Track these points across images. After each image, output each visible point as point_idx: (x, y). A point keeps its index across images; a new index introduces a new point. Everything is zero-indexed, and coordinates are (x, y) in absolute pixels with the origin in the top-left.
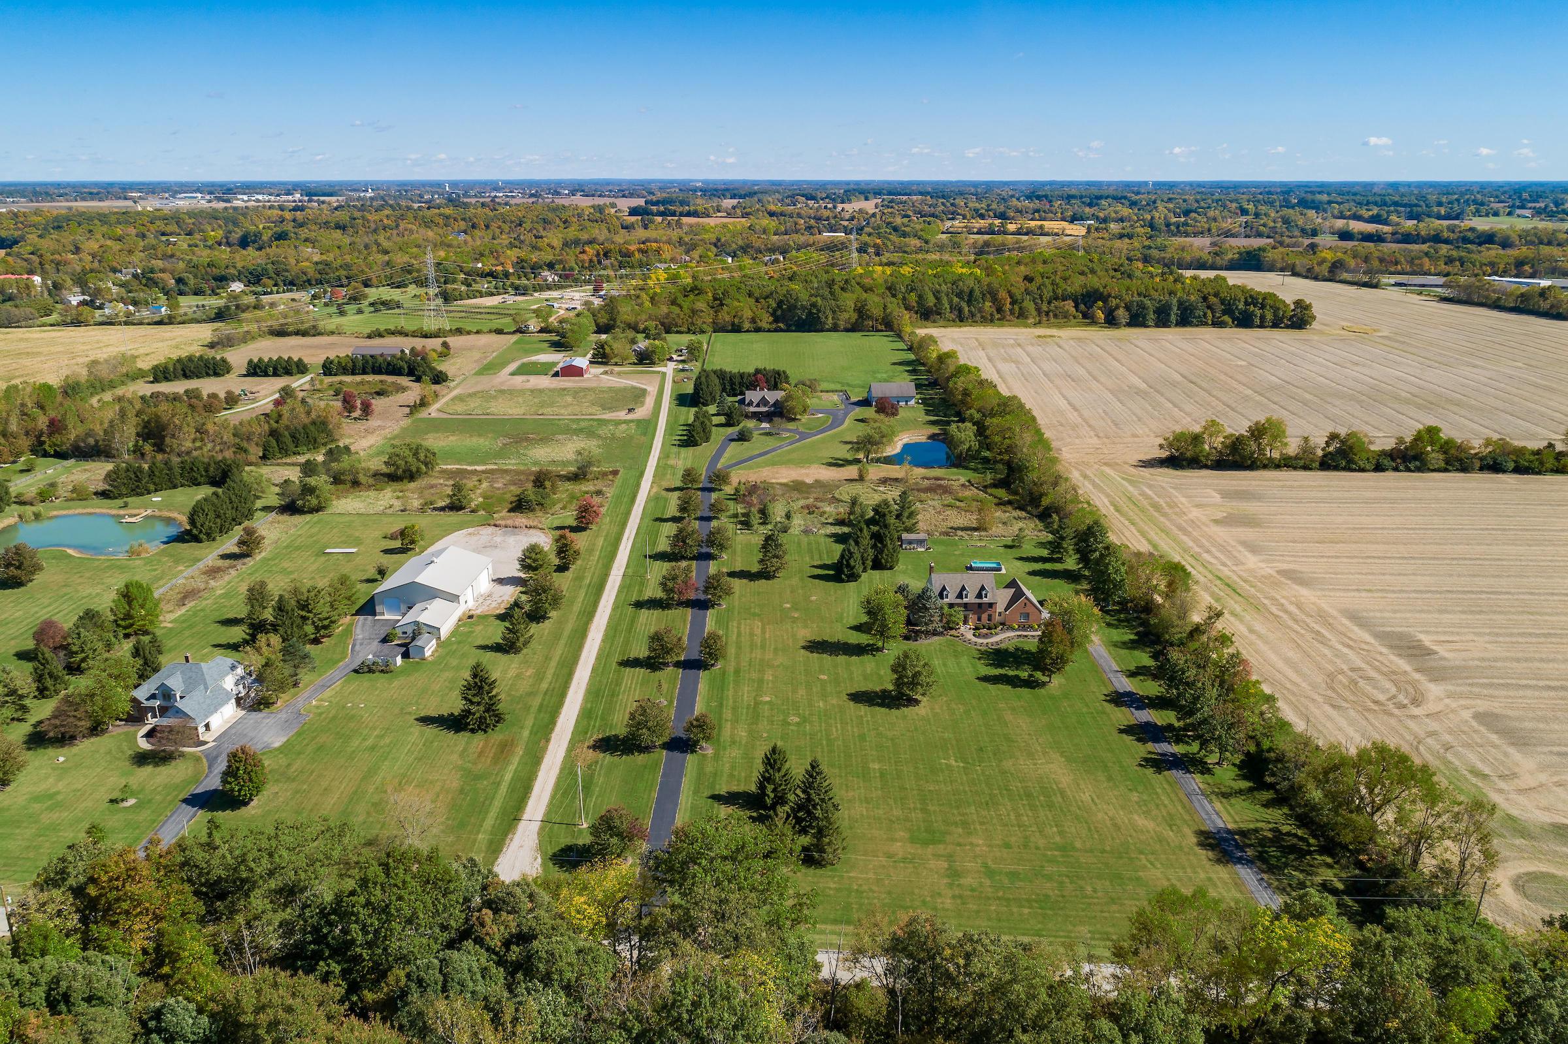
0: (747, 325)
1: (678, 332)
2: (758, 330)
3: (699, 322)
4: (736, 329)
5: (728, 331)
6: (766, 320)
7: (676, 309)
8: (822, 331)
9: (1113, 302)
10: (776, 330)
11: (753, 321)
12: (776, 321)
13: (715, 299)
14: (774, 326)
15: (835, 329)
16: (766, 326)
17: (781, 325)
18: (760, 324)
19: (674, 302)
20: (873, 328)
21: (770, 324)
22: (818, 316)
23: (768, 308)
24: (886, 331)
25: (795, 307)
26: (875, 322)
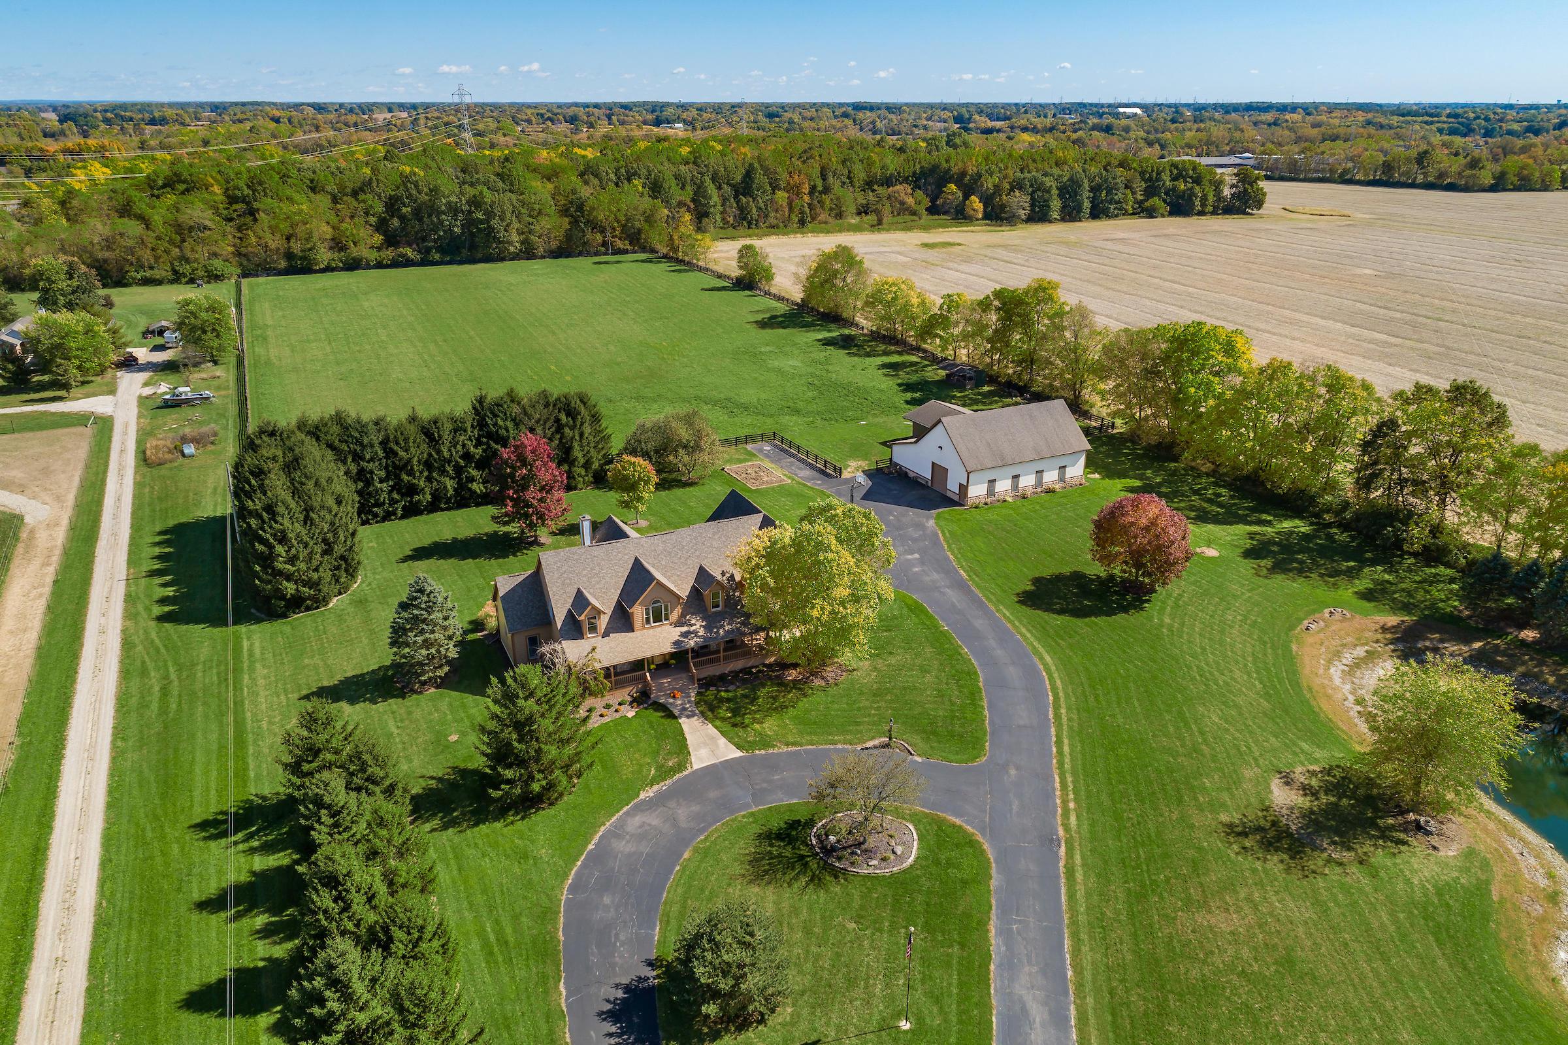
0: (324, 256)
1: (147, 282)
2: (353, 265)
3: (202, 254)
4: (299, 266)
5: (280, 273)
6: (367, 243)
7: (134, 228)
8: (503, 259)
9: (989, 183)
10: (395, 264)
11: (338, 245)
12: (391, 240)
13: (232, 200)
14: (389, 254)
15: (528, 253)
16: (373, 256)
17: (409, 252)
18: (354, 252)
19: (125, 210)
20: (607, 248)
21: (379, 249)
22: (489, 227)
23: (367, 214)
24: (635, 252)
25: (433, 210)
26: (608, 234)
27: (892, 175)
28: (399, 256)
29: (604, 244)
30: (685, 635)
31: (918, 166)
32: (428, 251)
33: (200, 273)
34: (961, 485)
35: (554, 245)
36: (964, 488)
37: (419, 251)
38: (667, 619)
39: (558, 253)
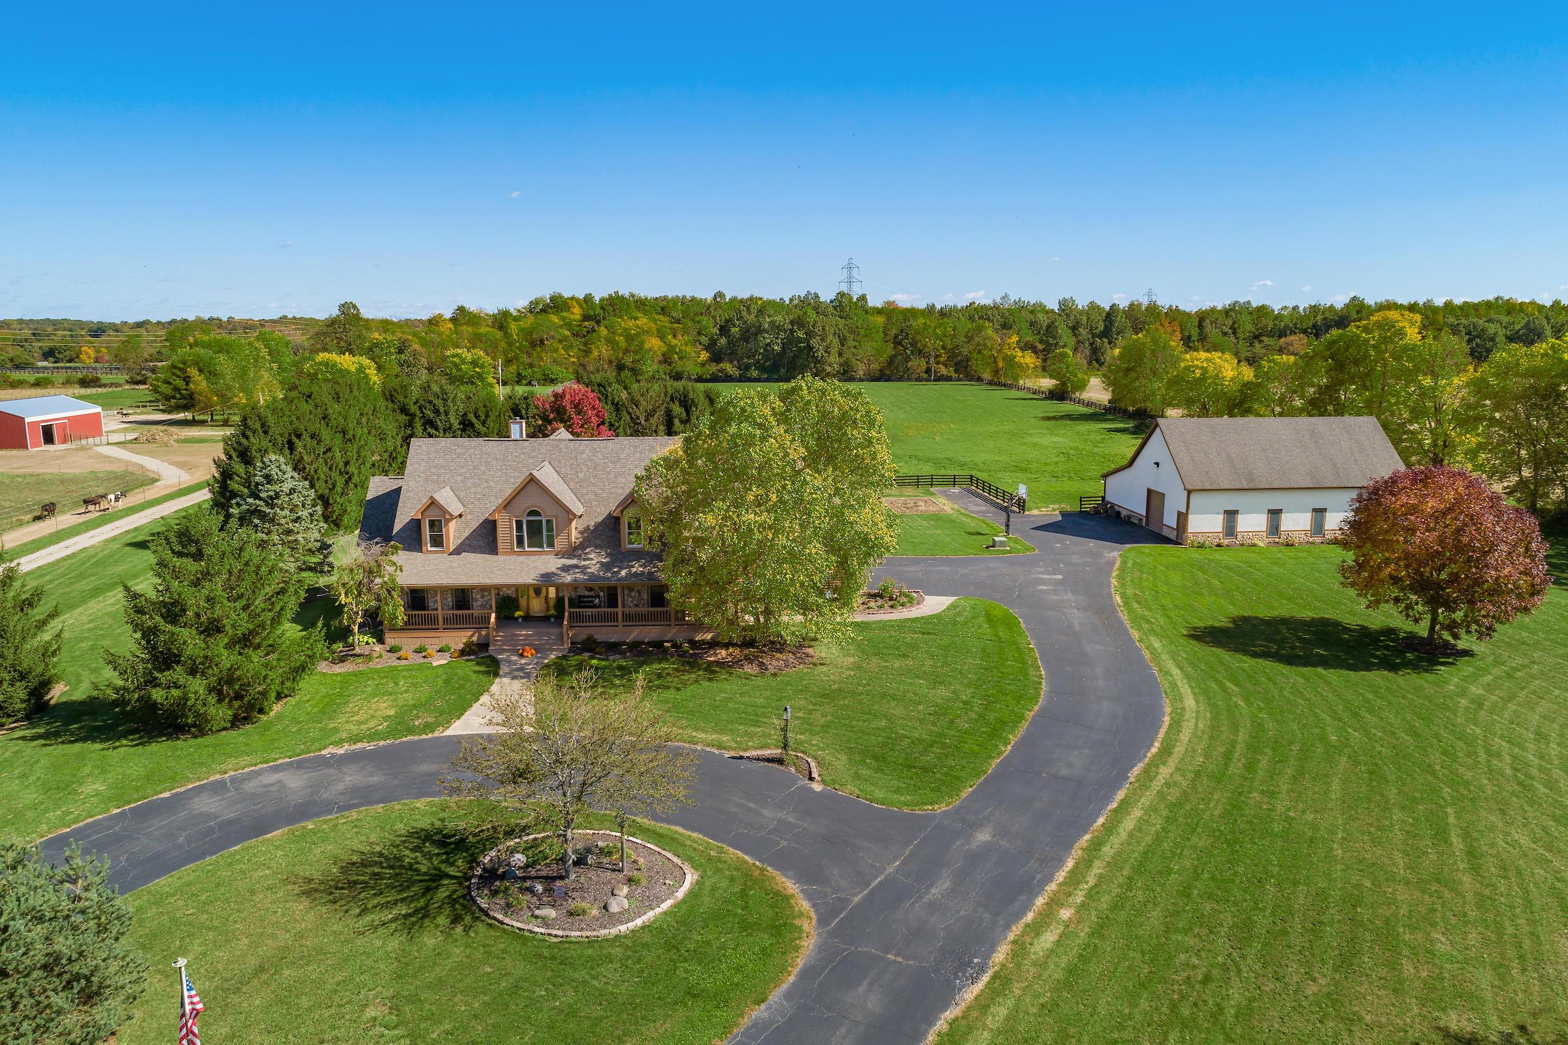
6: (693, 359)
8: (819, 376)
14: (713, 368)
15: (846, 373)
16: (695, 370)
17: (729, 368)
20: (931, 376)
21: (703, 365)
22: (808, 344)
23: (699, 333)
24: (960, 380)
25: (760, 331)
26: (932, 360)
27: (1286, 327)
28: (720, 371)
29: (928, 371)
30: (566, 569)
31: (1319, 317)
32: (747, 368)
33: (539, 376)
34: (1179, 514)
35: (875, 366)
36: (1182, 518)
37: (739, 368)
38: (551, 544)
39: (881, 376)
